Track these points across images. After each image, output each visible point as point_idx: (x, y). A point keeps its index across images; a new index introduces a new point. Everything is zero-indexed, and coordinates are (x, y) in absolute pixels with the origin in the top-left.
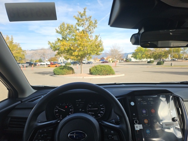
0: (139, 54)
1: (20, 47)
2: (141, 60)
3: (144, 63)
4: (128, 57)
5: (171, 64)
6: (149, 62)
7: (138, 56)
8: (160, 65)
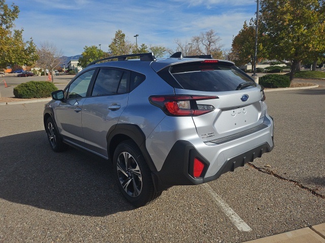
4: (72, 65)
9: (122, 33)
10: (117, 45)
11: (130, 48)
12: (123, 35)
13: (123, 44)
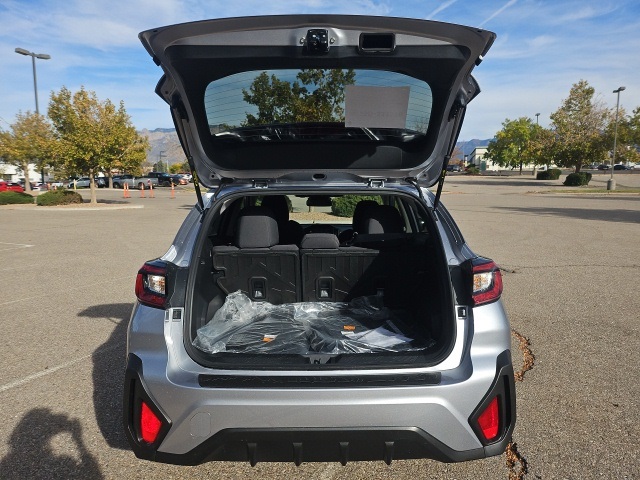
0: (512, 145)
1: (132, 126)
2: (518, 169)
3: (526, 177)
4: (477, 157)
5: (609, 183)
6: (542, 175)
7: (506, 153)
8: (576, 185)
9: (587, 87)
10: (571, 113)
11: (604, 116)
12: (590, 92)
13: (586, 110)
